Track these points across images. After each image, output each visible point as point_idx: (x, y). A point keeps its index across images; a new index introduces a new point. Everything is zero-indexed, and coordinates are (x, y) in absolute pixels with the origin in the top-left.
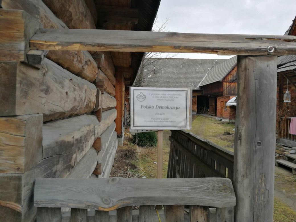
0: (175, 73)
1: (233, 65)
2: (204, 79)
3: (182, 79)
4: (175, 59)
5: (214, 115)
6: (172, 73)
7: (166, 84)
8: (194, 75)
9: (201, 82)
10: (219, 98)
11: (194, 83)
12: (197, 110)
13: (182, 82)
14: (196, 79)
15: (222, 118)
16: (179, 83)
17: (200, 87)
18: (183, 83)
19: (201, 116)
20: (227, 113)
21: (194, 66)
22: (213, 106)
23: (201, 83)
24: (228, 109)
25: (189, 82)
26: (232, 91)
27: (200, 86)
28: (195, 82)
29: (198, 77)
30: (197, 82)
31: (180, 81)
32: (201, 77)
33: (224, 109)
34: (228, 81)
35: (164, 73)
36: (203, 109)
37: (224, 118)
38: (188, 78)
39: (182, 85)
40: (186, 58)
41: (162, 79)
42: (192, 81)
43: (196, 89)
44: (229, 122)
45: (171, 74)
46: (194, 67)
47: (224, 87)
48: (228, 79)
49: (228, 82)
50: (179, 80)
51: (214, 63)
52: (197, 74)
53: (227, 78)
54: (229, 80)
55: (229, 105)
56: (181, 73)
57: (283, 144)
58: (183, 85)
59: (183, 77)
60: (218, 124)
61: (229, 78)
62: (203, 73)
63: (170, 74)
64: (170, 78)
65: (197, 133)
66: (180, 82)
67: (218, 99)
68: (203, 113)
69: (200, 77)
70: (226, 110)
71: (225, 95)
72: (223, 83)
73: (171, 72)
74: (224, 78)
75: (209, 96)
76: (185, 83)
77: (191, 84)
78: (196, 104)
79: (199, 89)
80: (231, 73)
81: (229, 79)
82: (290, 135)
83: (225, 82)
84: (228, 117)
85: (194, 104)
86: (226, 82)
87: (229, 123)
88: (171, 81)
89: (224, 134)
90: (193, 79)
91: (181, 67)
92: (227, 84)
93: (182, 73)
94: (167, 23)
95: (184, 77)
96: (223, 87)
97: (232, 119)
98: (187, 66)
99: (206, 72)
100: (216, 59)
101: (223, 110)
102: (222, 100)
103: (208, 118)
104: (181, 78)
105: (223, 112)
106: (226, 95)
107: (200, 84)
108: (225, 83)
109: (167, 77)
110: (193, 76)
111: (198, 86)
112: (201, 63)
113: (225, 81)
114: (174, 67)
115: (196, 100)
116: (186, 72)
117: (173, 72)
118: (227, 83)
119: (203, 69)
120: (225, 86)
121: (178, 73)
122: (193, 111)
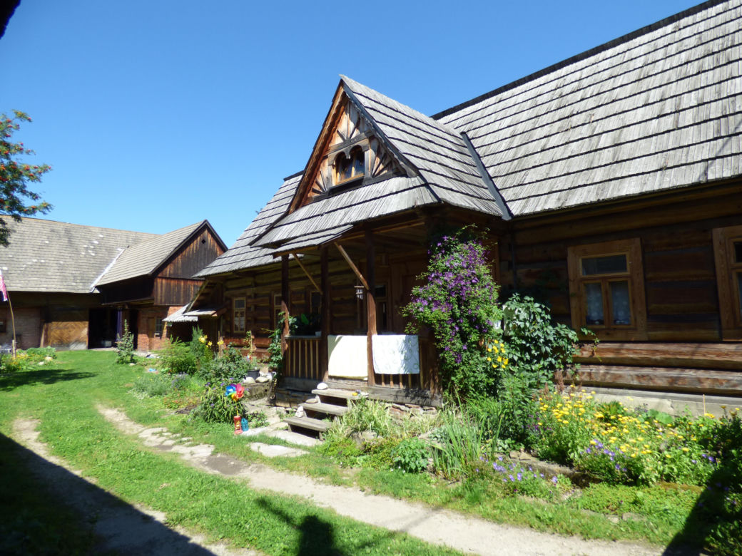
0: (28, 251)
2: (107, 270)
8: (83, 261)
9: (100, 277)
10: (145, 310)
11: (82, 278)
12: (87, 339)
13: (50, 274)
14: (86, 270)
15: (149, 353)
17: (97, 287)
18: (53, 277)
20: (162, 341)
21: (83, 241)
23: (102, 278)
24: (165, 333)
26: (173, 295)
27: (99, 284)
28: (84, 275)
29: (93, 265)
30: (90, 276)
32: (100, 265)
34: (166, 276)
39: (48, 280)
42: (78, 273)
43: (87, 291)
46: (83, 244)
47: (157, 286)
48: (166, 272)
49: (166, 278)
52: (92, 259)
53: (164, 270)
54: (168, 275)
58: (53, 280)
61: (168, 271)
62: (105, 258)
69: (97, 265)
70: (161, 335)
71: (159, 304)
72: (155, 280)
74: (158, 270)
76: (57, 277)
77: (75, 281)
78: (87, 325)
79: (97, 292)
80: (172, 261)
81: (168, 273)
83: (160, 278)
85: (80, 326)
86: (162, 278)
90: (79, 269)
92: (164, 281)
96: (155, 288)
99: (111, 256)
101: (154, 336)
102: (150, 314)
105: (154, 339)
106: (161, 302)
107: (97, 280)
108: (159, 280)
110: (80, 262)
111: (93, 285)
112: (101, 236)
113: (160, 275)
115: (87, 316)
119: (105, 248)
120: (159, 285)
121: (36, 252)
122: (78, 341)
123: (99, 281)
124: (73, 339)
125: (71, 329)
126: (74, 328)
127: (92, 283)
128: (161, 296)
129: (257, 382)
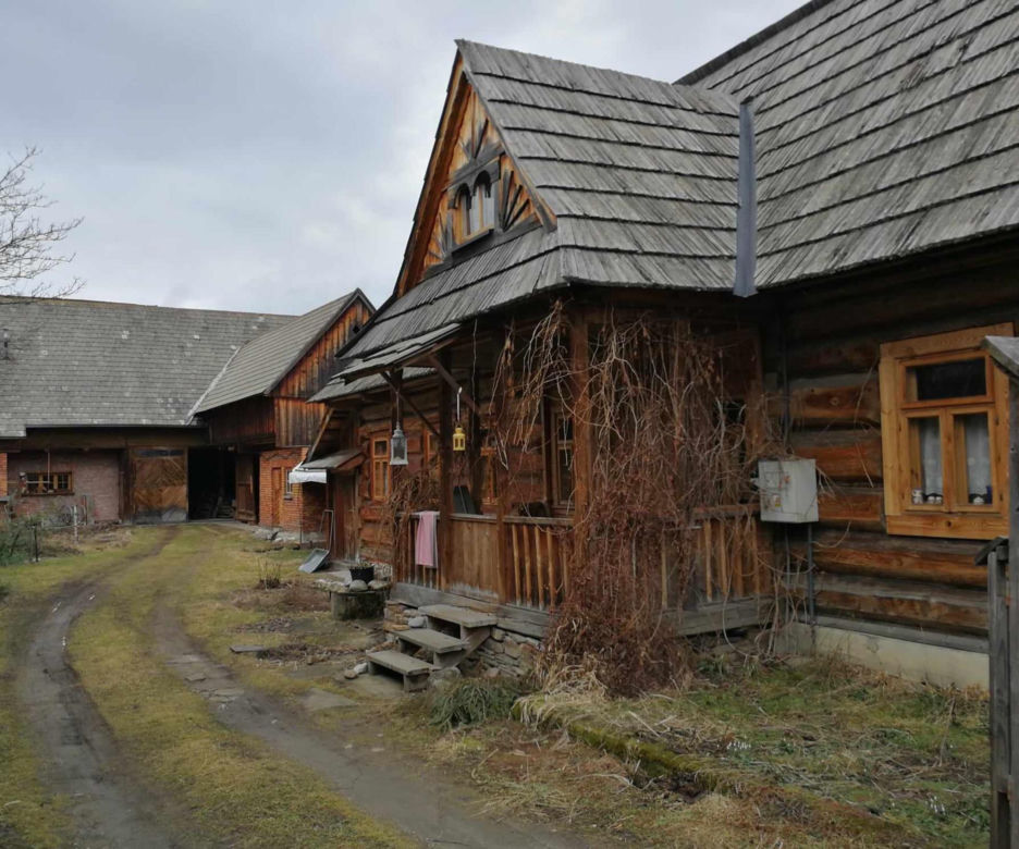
0: (97, 359)
1: (310, 338)
2: (213, 385)
3: (126, 385)
4: (101, 305)
5: (253, 518)
6: (84, 358)
7: (58, 401)
8: (177, 371)
9: (202, 398)
10: (267, 455)
11: (176, 401)
12: (187, 504)
13: (127, 395)
14: (181, 386)
15: (276, 530)
16: (115, 400)
17: (196, 415)
18: (132, 400)
19: (204, 528)
20: (292, 511)
21: (178, 336)
22: (249, 486)
23: (204, 401)
24: (296, 494)
25: (155, 395)
26: (308, 429)
27: (199, 411)
28: (179, 396)
29: (192, 377)
30: (188, 396)
31: (120, 389)
32: (203, 377)
33: (283, 497)
34: (293, 394)
35: (50, 358)
36: (216, 501)
37: (283, 531)
38: (151, 380)
39: (125, 405)
40: (146, 304)
41: (40, 383)
42: (169, 391)
43: (182, 423)
44: (298, 542)
45: (82, 363)
46: (176, 340)
47: (279, 414)
48: (294, 387)
49: (293, 399)
50: (115, 389)
51: (255, 327)
52: (189, 367)
53: (290, 384)
54: (296, 393)
55: (296, 482)
56: (123, 360)
57: (404, 598)
58: (131, 405)
59: (130, 374)
60: (258, 551)
61: (297, 385)
62: (212, 363)
63: (77, 363)
64: (75, 379)
65: (158, 591)
66: (116, 395)
67: (261, 459)
68: (215, 514)
69: (198, 377)
70: (291, 499)
71: (284, 445)
72: (276, 401)
73: (82, 354)
74: (279, 385)
75: (230, 449)
76: (138, 400)
77: (164, 405)
78: (186, 481)
79: (195, 423)
80: (303, 368)
81: (297, 389)
82: (421, 567)
83: (284, 398)
84: (297, 524)
85: (175, 482)
86: (287, 398)
87: (298, 548)
88: (78, 388)
89: (258, 588)
90: (171, 386)
91: (124, 337)
93: (128, 360)
94: (27, 163)
95: (135, 375)
96: (277, 417)
97: (308, 532)
98: (149, 334)
99: (222, 360)
100: (261, 315)
101: (281, 501)
102: (275, 462)
103: (226, 532)
104: (123, 379)
105: (281, 506)
106: (287, 443)
107: (198, 403)
108: (282, 403)
109: (61, 372)
110: (172, 371)
111: (191, 412)
112: (205, 325)
113: (283, 394)
114: (95, 336)
115: (186, 463)
116: (145, 355)
117: (90, 354)
118: (290, 403)
119: (211, 346)
120: (283, 412)
121: (108, 359)
122: (174, 508)
123: (198, 406)
124: (166, 504)
125: (162, 488)
126: (167, 485)
127: (189, 408)
128: (287, 431)
129: (370, 588)
